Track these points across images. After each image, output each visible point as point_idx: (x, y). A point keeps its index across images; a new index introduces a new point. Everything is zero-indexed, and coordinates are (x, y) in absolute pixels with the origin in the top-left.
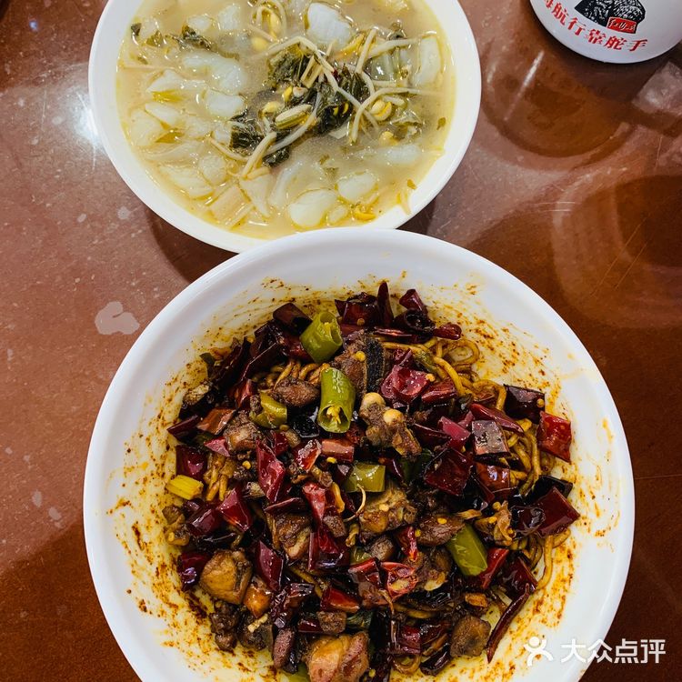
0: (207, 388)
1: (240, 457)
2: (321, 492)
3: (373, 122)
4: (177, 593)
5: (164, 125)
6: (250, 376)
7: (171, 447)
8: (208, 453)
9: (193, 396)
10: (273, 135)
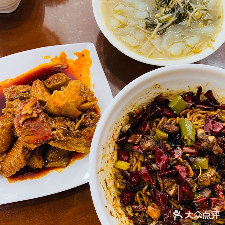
0: (129, 126)
1: (148, 153)
2: (183, 168)
3: (195, 19)
4: (121, 209)
5: (120, 22)
6: (148, 121)
7: (116, 149)
8: (129, 152)
9: (124, 129)
10: (161, 24)
